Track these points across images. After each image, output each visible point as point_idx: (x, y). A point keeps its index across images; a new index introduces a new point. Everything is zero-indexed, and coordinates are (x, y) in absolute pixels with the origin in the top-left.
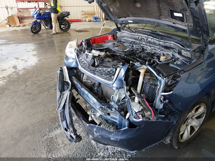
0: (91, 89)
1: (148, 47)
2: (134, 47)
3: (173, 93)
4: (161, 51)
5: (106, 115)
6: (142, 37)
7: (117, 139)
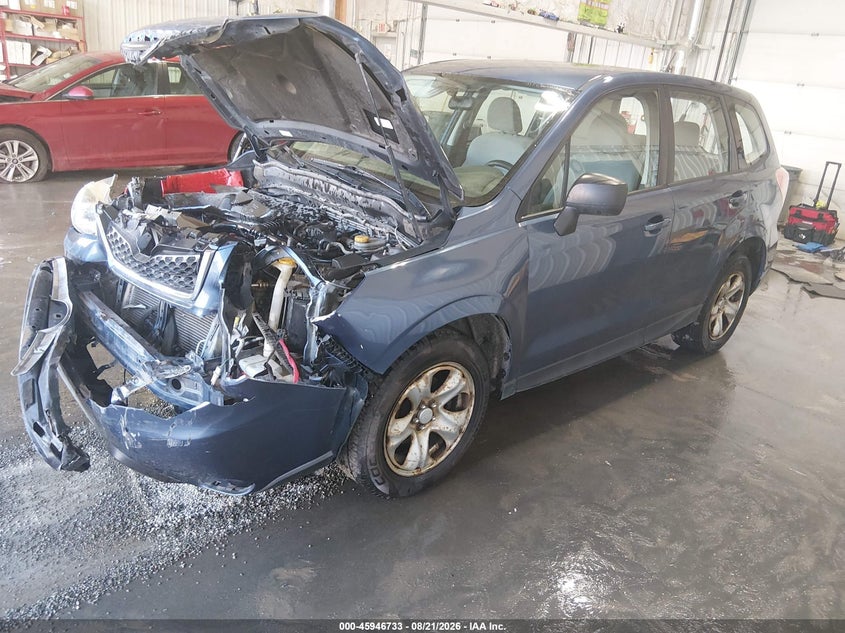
0: (141, 327)
1: (337, 212)
2: (299, 211)
3: (336, 314)
4: (367, 224)
5: (167, 390)
6: (316, 181)
7: (185, 442)
